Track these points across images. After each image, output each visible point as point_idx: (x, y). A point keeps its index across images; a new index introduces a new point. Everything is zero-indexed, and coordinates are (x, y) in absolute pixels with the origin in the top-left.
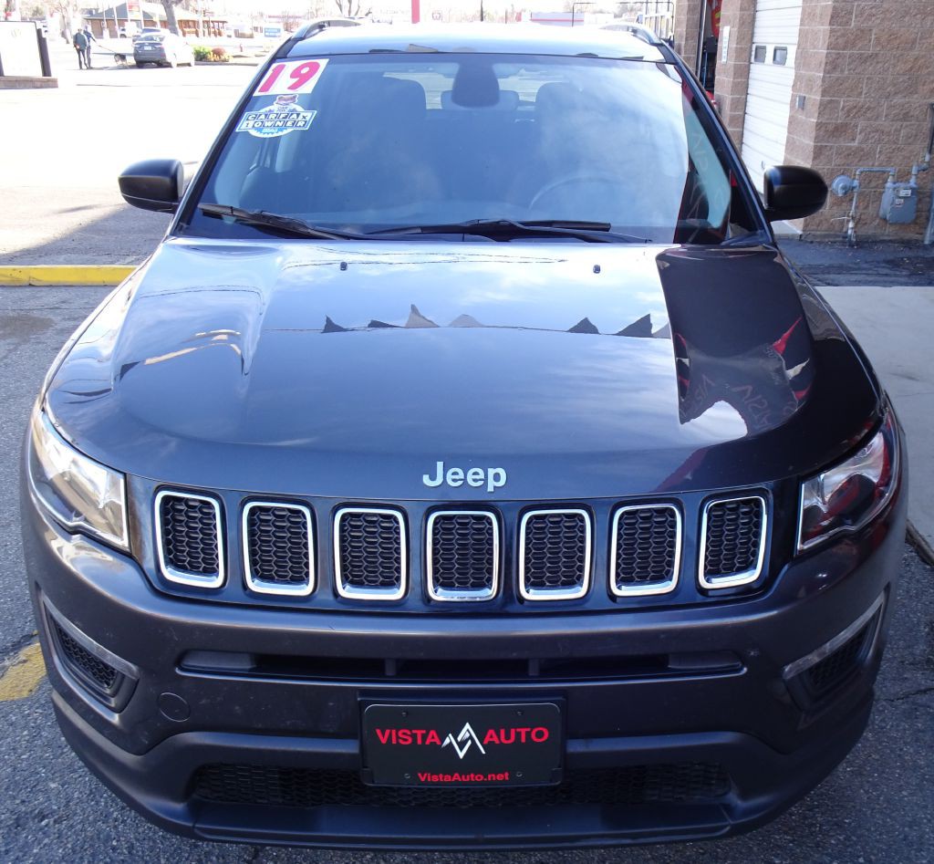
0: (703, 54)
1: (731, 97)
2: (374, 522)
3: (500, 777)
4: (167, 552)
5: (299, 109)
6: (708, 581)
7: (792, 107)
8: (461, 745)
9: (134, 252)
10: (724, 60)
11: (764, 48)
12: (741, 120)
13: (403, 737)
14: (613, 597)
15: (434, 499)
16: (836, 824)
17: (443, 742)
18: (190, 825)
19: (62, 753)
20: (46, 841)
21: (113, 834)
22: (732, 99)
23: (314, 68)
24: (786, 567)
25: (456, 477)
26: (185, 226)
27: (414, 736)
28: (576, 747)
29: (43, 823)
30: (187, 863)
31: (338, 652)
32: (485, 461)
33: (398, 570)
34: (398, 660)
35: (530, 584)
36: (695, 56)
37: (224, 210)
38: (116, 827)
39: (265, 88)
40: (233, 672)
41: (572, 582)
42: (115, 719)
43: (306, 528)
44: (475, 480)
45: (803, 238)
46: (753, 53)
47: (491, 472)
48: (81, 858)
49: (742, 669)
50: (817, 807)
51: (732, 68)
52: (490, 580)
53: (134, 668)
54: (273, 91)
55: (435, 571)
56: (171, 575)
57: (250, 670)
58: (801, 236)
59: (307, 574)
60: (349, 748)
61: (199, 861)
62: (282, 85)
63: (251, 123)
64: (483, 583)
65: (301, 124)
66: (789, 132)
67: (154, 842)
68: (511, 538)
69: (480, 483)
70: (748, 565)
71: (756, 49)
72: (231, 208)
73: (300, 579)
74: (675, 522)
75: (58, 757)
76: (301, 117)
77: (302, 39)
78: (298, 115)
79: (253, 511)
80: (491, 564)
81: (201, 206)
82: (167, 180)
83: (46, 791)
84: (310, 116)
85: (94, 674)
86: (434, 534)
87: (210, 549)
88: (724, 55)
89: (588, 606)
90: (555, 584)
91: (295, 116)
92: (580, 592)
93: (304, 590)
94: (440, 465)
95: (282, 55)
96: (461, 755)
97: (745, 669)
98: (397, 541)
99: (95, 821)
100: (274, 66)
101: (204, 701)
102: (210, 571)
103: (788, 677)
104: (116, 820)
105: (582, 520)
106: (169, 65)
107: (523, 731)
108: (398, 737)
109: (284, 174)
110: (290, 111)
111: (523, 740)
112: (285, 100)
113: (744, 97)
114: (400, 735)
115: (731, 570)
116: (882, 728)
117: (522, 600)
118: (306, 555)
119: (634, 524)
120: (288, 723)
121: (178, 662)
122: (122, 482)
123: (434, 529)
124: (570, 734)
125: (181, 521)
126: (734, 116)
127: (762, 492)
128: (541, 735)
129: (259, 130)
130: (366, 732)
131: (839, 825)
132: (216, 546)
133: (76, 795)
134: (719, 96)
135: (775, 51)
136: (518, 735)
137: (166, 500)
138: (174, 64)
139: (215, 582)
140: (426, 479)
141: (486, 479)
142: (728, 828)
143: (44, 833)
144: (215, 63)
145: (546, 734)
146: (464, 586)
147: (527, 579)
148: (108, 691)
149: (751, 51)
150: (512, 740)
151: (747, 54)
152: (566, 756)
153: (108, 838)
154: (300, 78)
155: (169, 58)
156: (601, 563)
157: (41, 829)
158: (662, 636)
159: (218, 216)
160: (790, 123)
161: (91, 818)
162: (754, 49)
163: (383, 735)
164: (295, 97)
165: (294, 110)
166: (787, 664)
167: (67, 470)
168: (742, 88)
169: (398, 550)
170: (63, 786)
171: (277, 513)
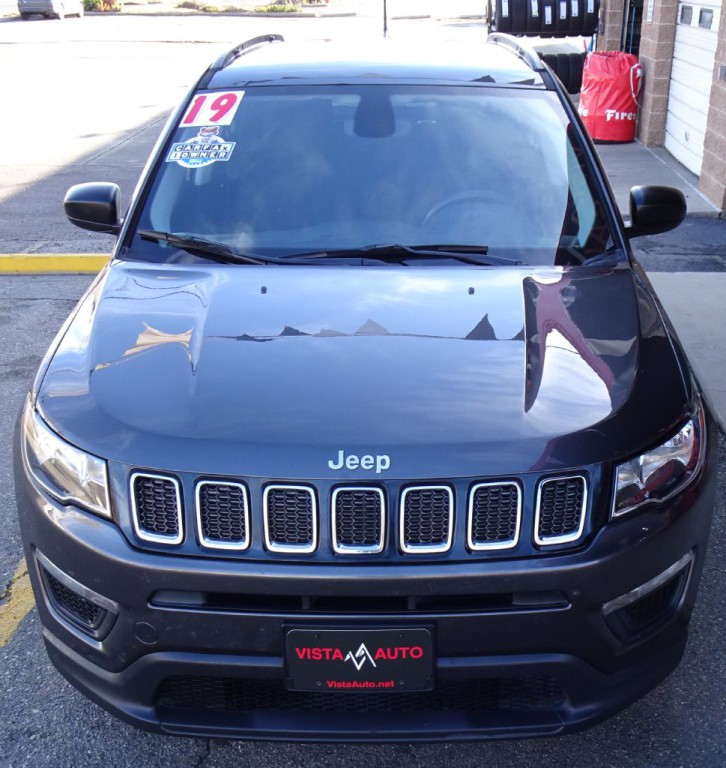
0: (631, 9)
1: (656, 60)
2: (293, 496)
3: (387, 685)
4: (140, 518)
5: (221, 140)
6: (541, 539)
7: (715, 77)
8: (359, 660)
9: (41, 237)
10: (649, 20)
11: (690, 8)
12: (665, 85)
13: (316, 654)
14: (469, 551)
15: (338, 479)
16: (666, 742)
17: (345, 656)
18: (157, 723)
19: (39, 688)
20: (36, 750)
21: (87, 746)
22: (657, 64)
23: (232, 99)
24: (603, 529)
25: (353, 462)
26: (127, 249)
27: (324, 654)
28: (445, 663)
29: (32, 738)
30: (148, 766)
31: (267, 591)
32: (375, 451)
33: (311, 531)
34: (311, 598)
35: (408, 541)
36: (621, 11)
37: (160, 236)
38: (89, 741)
39: (190, 119)
40: (190, 607)
41: (440, 540)
42: (99, 646)
43: (242, 500)
44: (367, 465)
45: (722, 216)
46: (680, 13)
47: (379, 458)
48: (65, 762)
49: (567, 606)
50: (652, 730)
51: (657, 30)
52: (378, 538)
53: (115, 604)
54: (196, 123)
55: (338, 532)
56: (143, 535)
57: (203, 605)
58: (720, 214)
59: (244, 534)
60: (276, 663)
61: (157, 765)
62: (204, 117)
63: (179, 154)
64: (373, 541)
65: (222, 155)
66: (711, 103)
67: (120, 751)
68: (394, 507)
69: (371, 467)
70: (573, 529)
71: (683, 9)
72: (166, 234)
73: (238, 538)
74: (516, 495)
75: (36, 691)
76: (222, 148)
77: (220, 69)
78: (219, 146)
79: (203, 488)
80: (379, 526)
81: (139, 231)
82: (107, 205)
83: (30, 715)
84: (230, 146)
85: (80, 613)
86: (337, 504)
87: (172, 515)
88: (650, 14)
89: (452, 557)
90: (427, 542)
91: (216, 147)
92: (444, 548)
93: (243, 546)
94: (341, 453)
95: (202, 86)
96: (359, 667)
97: (570, 606)
98: (310, 510)
99: (72, 737)
100: (196, 97)
101: (168, 628)
102: (173, 532)
103: (606, 614)
104: (88, 736)
105: (447, 494)
106: (56, 17)
107: (404, 650)
108: (312, 654)
109: (203, 186)
110: (213, 142)
111: (404, 657)
112: (208, 131)
113: (669, 60)
114: (313, 652)
115: (559, 532)
116: (716, 672)
117: (402, 553)
118: (243, 520)
119: (486, 497)
120: (231, 644)
121: (150, 600)
122: (104, 466)
123: (337, 501)
124: (439, 653)
125: (150, 495)
126: (659, 81)
127: (584, 473)
128: (417, 653)
129: (187, 161)
130: (288, 650)
131: (668, 743)
132: (176, 514)
133: (55, 718)
134: (644, 59)
135: (701, 12)
136: (400, 652)
137: (138, 480)
138: (61, 16)
139: (177, 540)
140: (331, 464)
141: (375, 464)
142: (562, 728)
143: (34, 745)
144: (106, 13)
145: (421, 654)
146: (359, 543)
147: (406, 538)
148: (92, 626)
149: (677, 11)
150: (396, 655)
151: (673, 14)
152: (436, 671)
153: (84, 749)
154: (220, 110)
155: (56, 9)
156: (461, 527)
157: (30, 742)
158: (507, 579)
159: (155, 241)
160: (713, 93)
161: (69, 735)
162: (680, 9)
163: (301, 651)
164: (216, 129)
165: (216, 142)
166: (606, 602)
167: (53, 456)
168: (668, 51)
169: (310, 516)
170: (43, 711)
171: (221, 489)
